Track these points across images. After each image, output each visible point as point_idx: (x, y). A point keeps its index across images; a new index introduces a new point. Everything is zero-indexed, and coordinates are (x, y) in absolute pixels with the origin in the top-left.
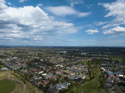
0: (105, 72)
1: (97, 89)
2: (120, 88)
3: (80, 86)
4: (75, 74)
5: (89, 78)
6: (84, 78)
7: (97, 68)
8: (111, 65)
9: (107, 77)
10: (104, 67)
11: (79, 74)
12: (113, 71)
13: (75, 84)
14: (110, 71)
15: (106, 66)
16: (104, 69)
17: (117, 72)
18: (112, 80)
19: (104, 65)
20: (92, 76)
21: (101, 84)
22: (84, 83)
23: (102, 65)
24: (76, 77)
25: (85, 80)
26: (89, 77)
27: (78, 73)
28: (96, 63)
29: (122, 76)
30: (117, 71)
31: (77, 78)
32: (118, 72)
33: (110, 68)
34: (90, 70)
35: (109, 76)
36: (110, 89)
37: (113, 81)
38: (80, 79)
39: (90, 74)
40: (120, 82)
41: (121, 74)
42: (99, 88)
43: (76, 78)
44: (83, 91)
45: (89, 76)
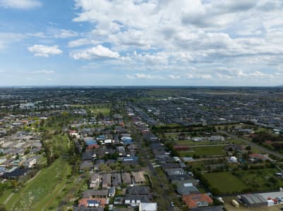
0: (79, 140)
1: (65, 180)
2: (108, 165)
3: (24, 186)
4: (5, 160)
5: (45, 162)
6: (31, 164)
7: (63, 135)
8: (90, 123)
9: (84, 150)
10: (76, 130)
11: (17, 158)
12: (94, 135)
13: (10, 185)
14: (89, 136)
15: (82, 127)
16: (76, 134)
17: (100, 136)
18: (93, 154)
19: (78, 125)
20: (52, 155)
21: (72, 168)
22: (32, 176)
23: (73, 126)
24: (10, 167)
25: (36, 167)
26: (46, 158)
27: (14, 157)
28: (59, 125)
29: (110, 141)
30: (101, 134)
31: (14, 168)
32: (103, 136)
33: (89, 130)
34: (47, 141)
35: (87, 146)
36: (92, 172)
37: (95, 156)
38: (22, 169)
39: (47, 151)
40: (107, 153)
41: (108, 139)
42: (69, 177)
43: (10, 171)
44: (32, 194)
45: (44, 156)
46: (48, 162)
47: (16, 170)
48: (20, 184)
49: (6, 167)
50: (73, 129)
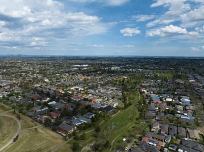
0: (146, 95)
1: (135, 121)
2: (167, 118)
3: (110, 118)
4: (101, 100)
5: (123, 106)
6: (115, 105)
7: (136, 90)
8: (156, 84)
9: (149, 103)
10: (145, 87)
11: (107, 100)
12: (159, 93)
13: (103, 115)
14: (154, 93)
15: (149, 86)
16: (145, 91)
17: (163, 95)
19: (147, 85)
20: (128, 102)
21: (140, 114)
22: (115, 113)
23: (143, 85)
24: (103, 105)
25: (117, 108)
26: (124, 104)
27: (106, 99)
28: (134, 83)
29: (170, 100)
30: (164, 93)
32: (166, 95)
33: (154, 89)
34: (125, 93)
35: (152, 100)
36: (153, 120)
37: (157, 108)
38: (109, 108)
39: (125, 99)
40: (167, 108)
41: (169, 98)
42: (137, 119)
43: (104, 107)
44: (114, 124)
45: (123, 102)
46: (125, 106)
47: (106, 107)
48: (108, 116)
49: (102, 104)
50: (143, 87)
